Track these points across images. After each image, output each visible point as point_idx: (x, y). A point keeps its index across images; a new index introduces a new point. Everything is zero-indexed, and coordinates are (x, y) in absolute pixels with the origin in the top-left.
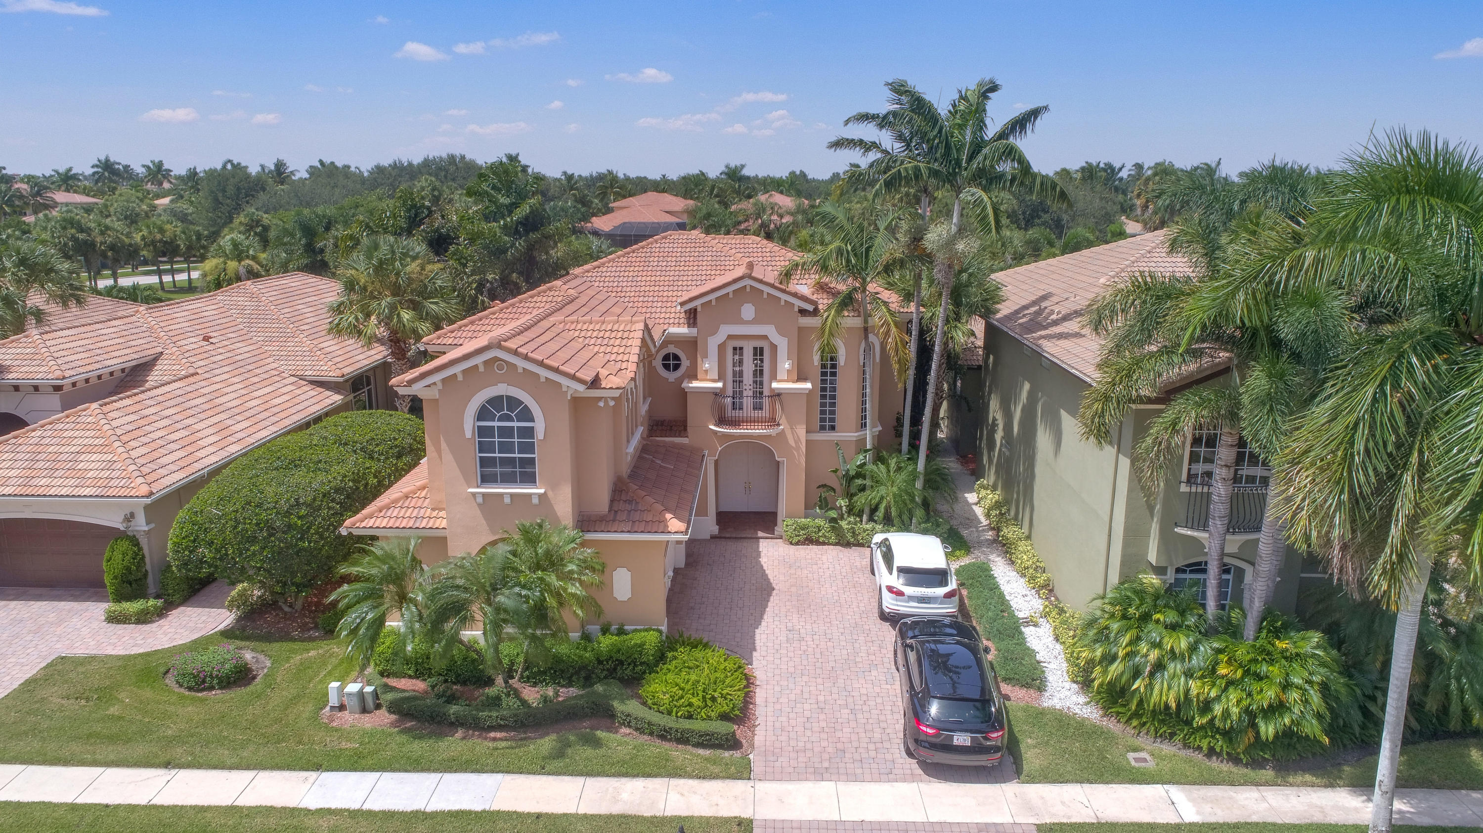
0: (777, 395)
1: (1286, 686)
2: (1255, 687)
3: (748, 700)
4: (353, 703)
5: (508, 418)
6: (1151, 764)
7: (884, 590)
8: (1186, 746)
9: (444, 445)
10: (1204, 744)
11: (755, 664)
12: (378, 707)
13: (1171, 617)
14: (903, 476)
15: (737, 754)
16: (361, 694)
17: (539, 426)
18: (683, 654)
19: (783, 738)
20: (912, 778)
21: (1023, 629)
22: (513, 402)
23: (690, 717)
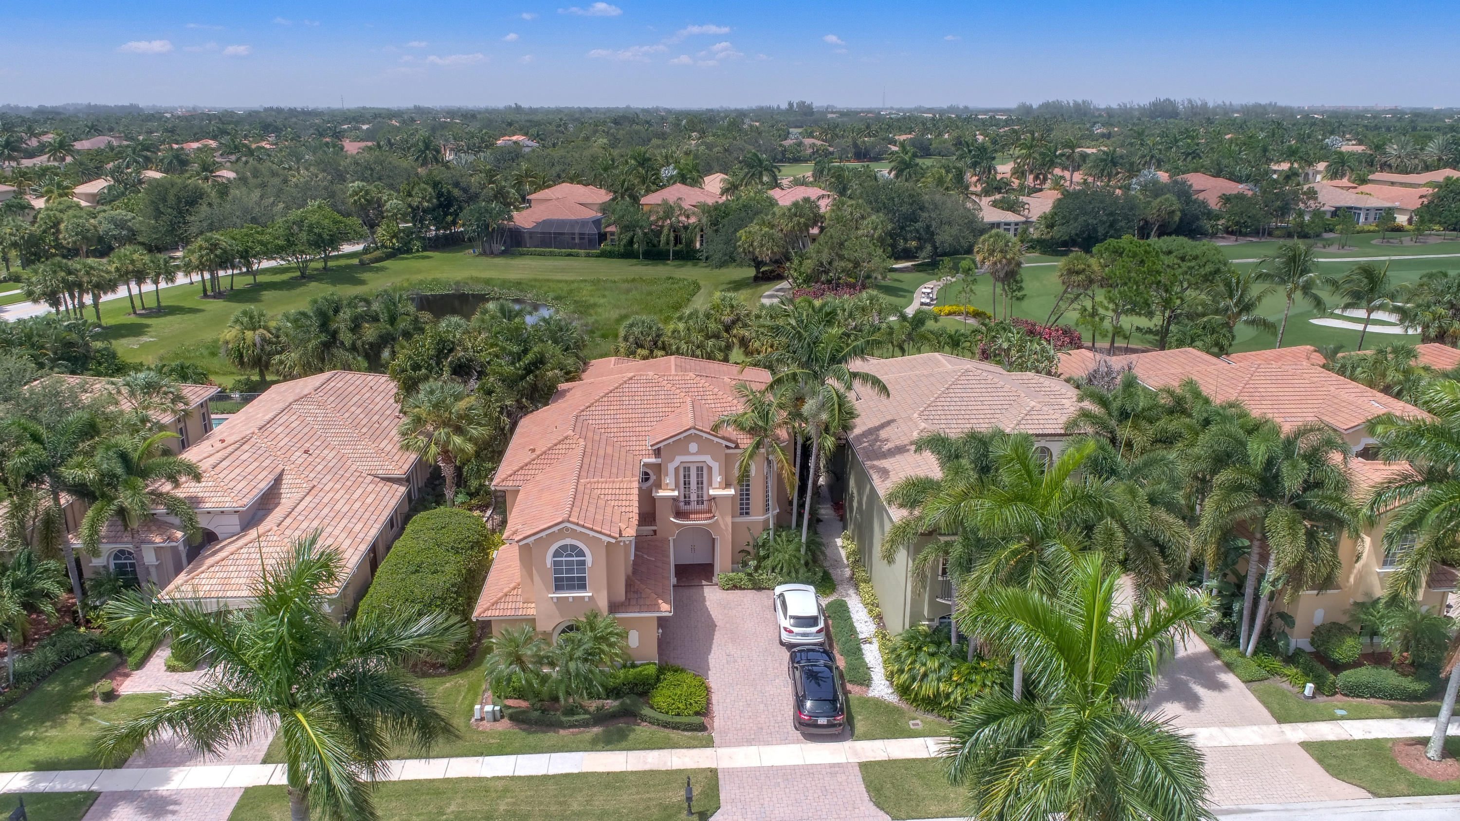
0: (713, 498)
1: (984, 685)
2: (969, 687)
3: (709, 702)
4: (490, 716)
5: (571, 556)
6: (920, 727)
7: (782, 630)
8: (939, 716)
9: (534, 571)
10: (947, 715)
11: (710, 679)
12: (502, 717)
13: (932, 649)
14: (792, 547)
15: (706, 734)
16: (493, 711)
17: (589, 559)
18: (669, 675)
19: (729, 723)
20: (798, 742)
21: (863, 646)
22: (574, 548)
23: (678, 715)
